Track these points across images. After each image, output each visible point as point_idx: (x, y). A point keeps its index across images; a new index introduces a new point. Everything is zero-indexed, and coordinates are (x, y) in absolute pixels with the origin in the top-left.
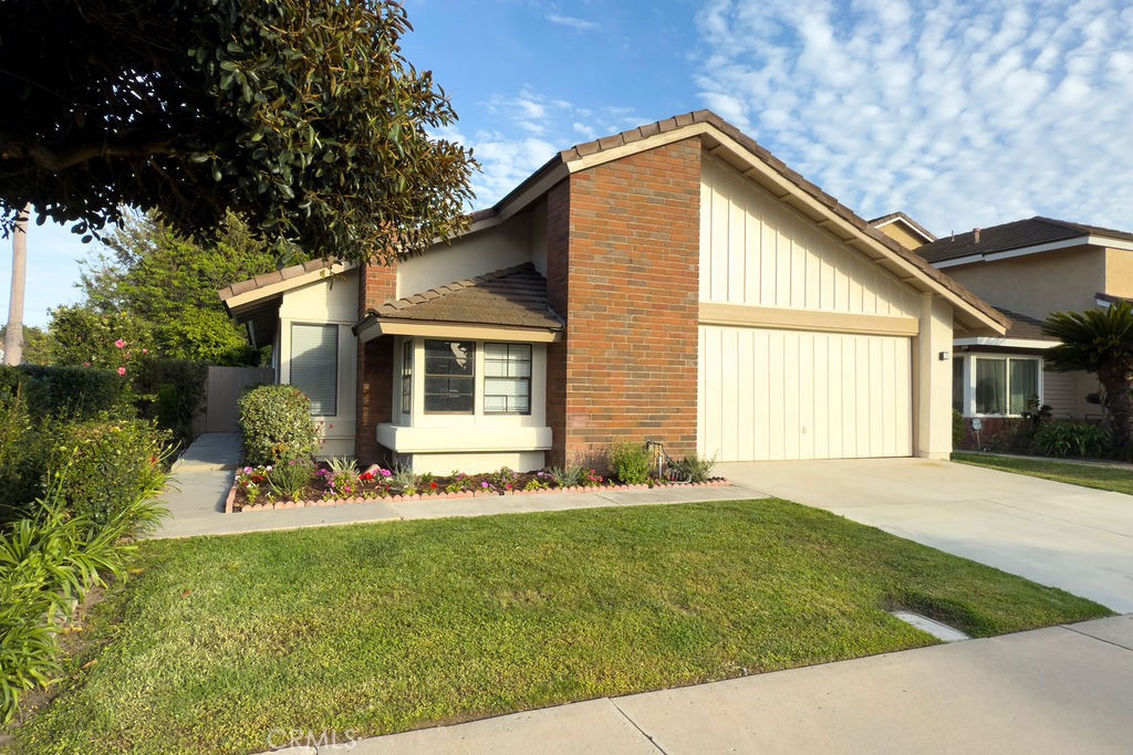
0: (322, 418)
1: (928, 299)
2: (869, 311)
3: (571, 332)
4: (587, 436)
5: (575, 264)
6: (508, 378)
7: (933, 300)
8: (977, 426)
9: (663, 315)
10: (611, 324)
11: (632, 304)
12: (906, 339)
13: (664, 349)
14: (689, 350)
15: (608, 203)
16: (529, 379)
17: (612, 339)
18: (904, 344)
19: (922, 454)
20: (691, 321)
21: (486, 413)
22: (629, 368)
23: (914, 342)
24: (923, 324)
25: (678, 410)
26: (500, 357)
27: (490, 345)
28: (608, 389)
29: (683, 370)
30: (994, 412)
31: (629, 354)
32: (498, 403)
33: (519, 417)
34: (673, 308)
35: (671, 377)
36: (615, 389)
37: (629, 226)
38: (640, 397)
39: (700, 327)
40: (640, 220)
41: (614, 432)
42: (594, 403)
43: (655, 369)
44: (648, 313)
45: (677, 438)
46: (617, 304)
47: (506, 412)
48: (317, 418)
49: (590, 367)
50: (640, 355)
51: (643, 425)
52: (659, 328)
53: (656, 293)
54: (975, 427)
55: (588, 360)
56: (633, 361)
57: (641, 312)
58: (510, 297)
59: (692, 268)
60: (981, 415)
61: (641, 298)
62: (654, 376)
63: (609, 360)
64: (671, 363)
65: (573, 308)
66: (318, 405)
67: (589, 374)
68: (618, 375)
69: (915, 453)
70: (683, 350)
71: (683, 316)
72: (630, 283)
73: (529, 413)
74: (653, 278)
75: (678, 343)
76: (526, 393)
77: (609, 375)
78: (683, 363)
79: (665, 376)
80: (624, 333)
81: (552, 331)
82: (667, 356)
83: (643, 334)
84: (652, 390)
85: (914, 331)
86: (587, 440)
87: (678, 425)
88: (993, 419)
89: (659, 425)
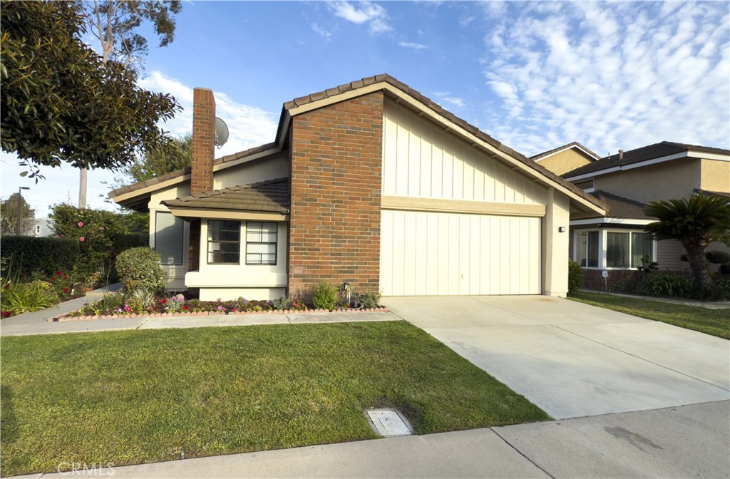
0: (174, 266)
1: (552, 193)
2: (510, 200)
3: (293, 214)
4: (304, 278)
5: (296, 172)
6: (262, 243)
7: (554, 193)
8: (605, 275)
9: (355, 203)
10: (320, 210)
11: (334, 197)
12: (537, 219)
13: (358, 225)
14: (374, 226)
15: (318, 134)
16: (276, 244)
17: (320, 219)
18: (536, 222)
19: (546, 293)
20: (375, 208)
21: (247, 264)
22: (333, 237)
23: (544, 221)
24: (548, 209)
25: (366, 263)
26: (258, 230)
27: (249, 223)
28: (318, 250)
29: (370, 238)
30: (620, 266)
31: (332, 228)
32: (256, 258)
33: (269, 267)
34: (363, 199)
35: (362, 242)
36: (324, 250)
37: (333, 148)
38: (341, 254)
39: (382, 211)
40: (340, 145)
41: (322, 276)
42: (308, 258)
43: (349, 237)
44: (346, 202)
45: (365, 280)
46: (324, 197)
47: (261, 263)
48: (171, 267)
49: (306, 236)
50: (340, 229)
51: (341, 272)
52: (354, 212)
53: (351, 190)
54: (604, 276)
55: (306, 231)
56: (336, 233)
57: (342, 202)
58: (267, 194)
59: (376, 174)
60: (610, 269)
61: (342, 193)
62: (349, 241)
63: (319, 232)
64: (362, 233)
65: (294, 199)
66: (172, 259)
67: (305, 240)
68: (324, 241)
69: (543, 292)
70: (370, 226)
71: (370, 204)
72: (333, 184)
73: (275, 264)
74: (350, 181)
75: (367, 221)
76: (274, 252)
77: (319, 241)
78: (370, 234)
79: (357, 242)
80: (329, 215)
81: (283, 214)
82: (359, 229)
83: (343, 215)
84: (348, 250)
85: (542, 213)
86: (304, 281)
87: (366, 272)
88: (618, 271)
89: (353, 272)
